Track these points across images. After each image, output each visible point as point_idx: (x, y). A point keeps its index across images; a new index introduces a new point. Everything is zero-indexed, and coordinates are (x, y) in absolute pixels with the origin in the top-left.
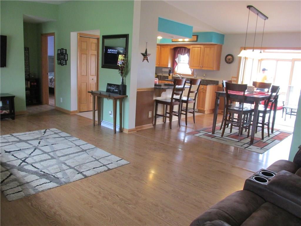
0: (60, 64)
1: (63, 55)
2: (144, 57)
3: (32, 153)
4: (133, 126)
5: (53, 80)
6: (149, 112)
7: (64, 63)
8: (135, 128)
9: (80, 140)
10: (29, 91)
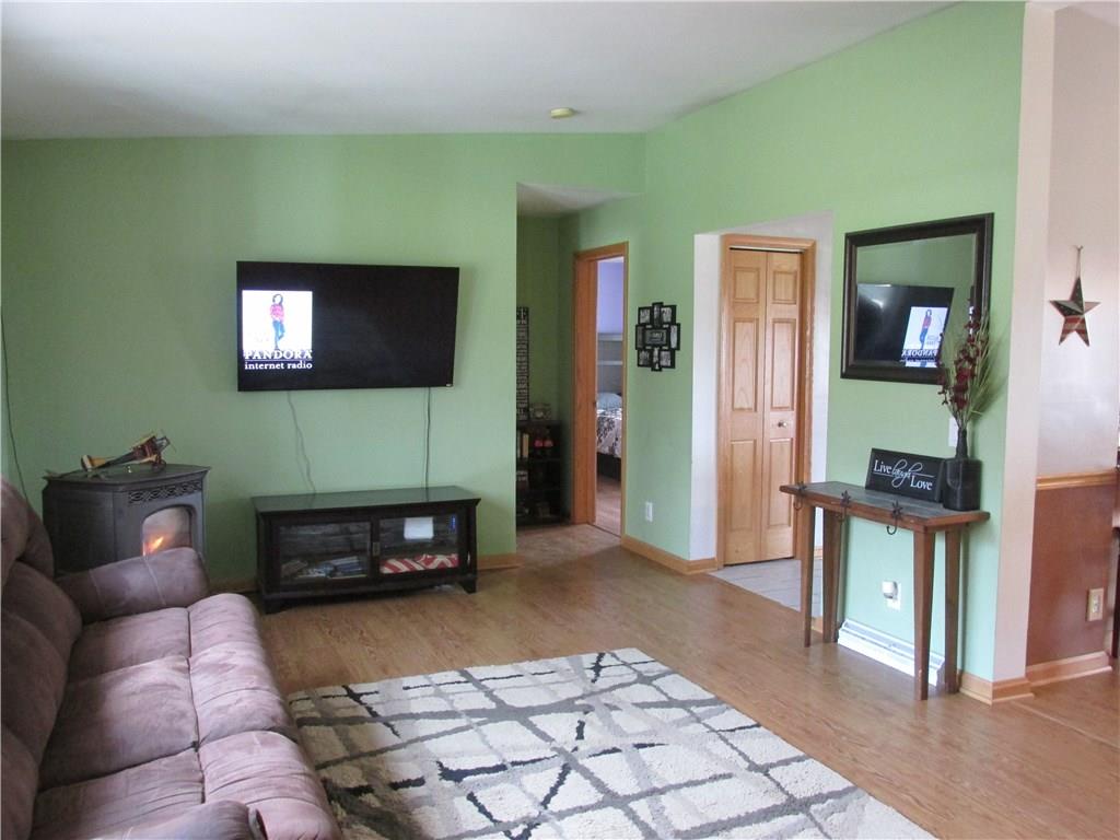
0: (646, 366)
1: (661, 328)
2: (1067, 321)
3: (554, 791)
4: (1017, 669)
5: (606, 424)
6: (1093, 591)
7: (663, 363)
8: (1027, 675)
9: (762, 729)
10: (526, 473)
